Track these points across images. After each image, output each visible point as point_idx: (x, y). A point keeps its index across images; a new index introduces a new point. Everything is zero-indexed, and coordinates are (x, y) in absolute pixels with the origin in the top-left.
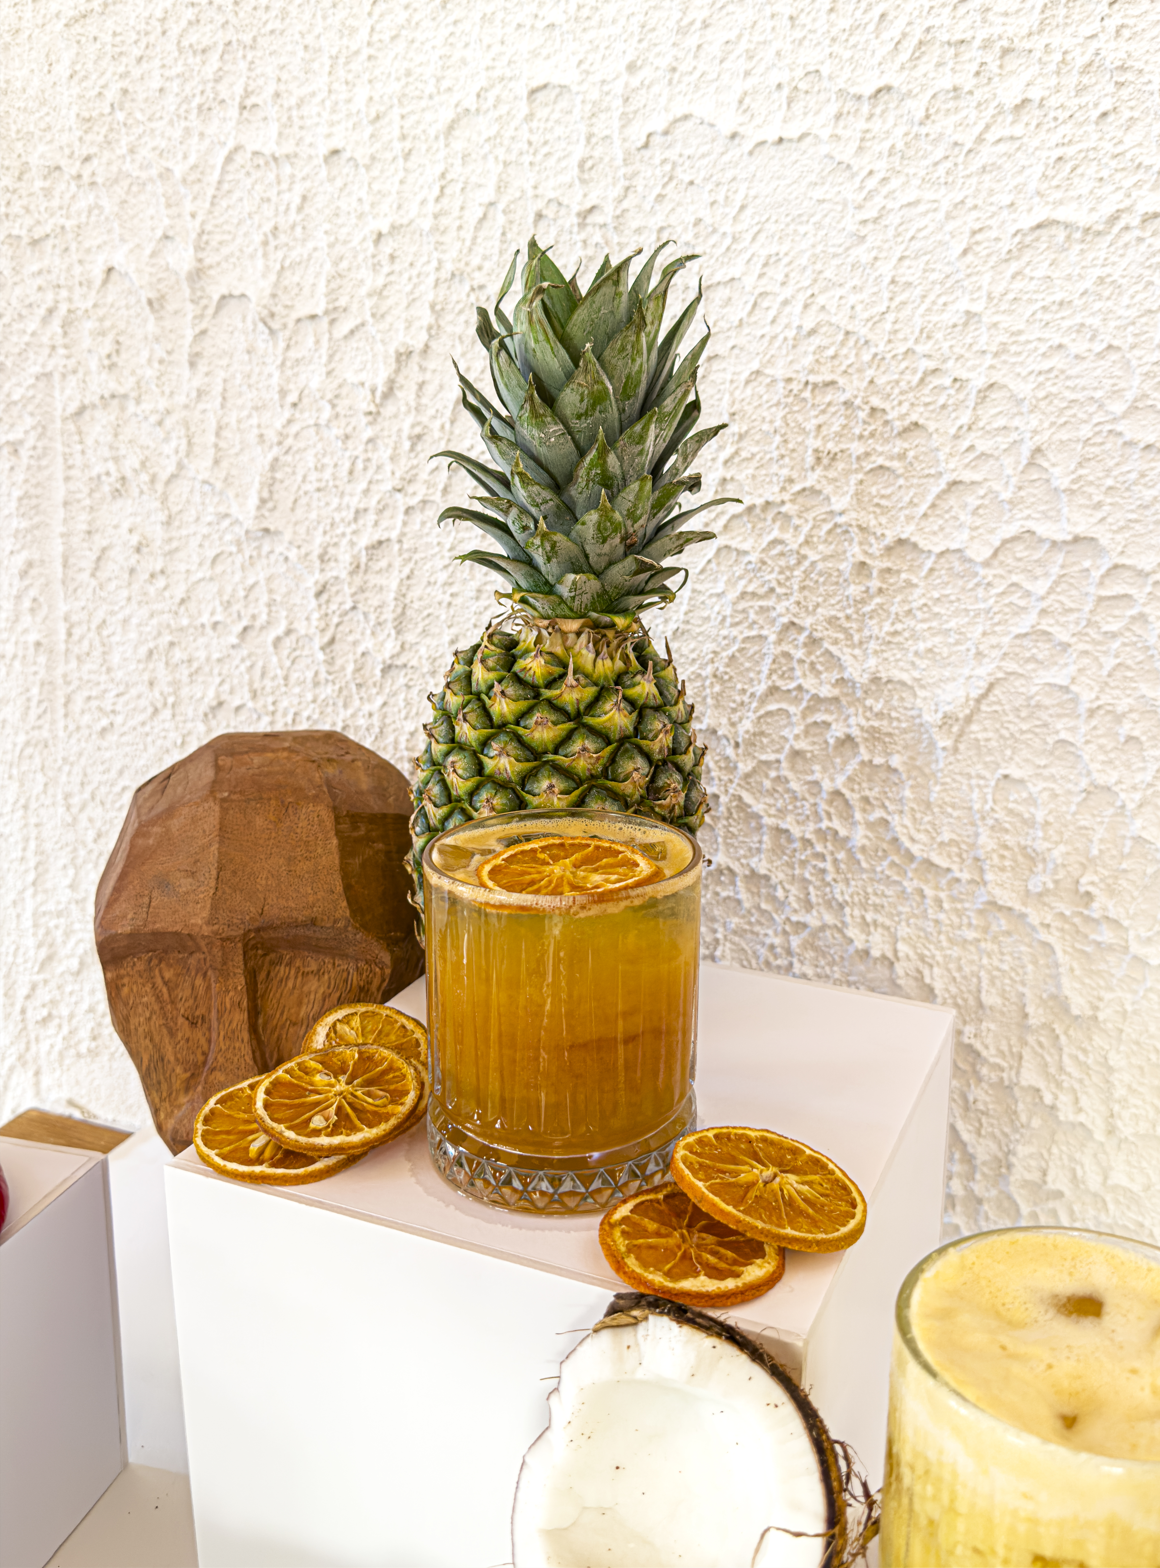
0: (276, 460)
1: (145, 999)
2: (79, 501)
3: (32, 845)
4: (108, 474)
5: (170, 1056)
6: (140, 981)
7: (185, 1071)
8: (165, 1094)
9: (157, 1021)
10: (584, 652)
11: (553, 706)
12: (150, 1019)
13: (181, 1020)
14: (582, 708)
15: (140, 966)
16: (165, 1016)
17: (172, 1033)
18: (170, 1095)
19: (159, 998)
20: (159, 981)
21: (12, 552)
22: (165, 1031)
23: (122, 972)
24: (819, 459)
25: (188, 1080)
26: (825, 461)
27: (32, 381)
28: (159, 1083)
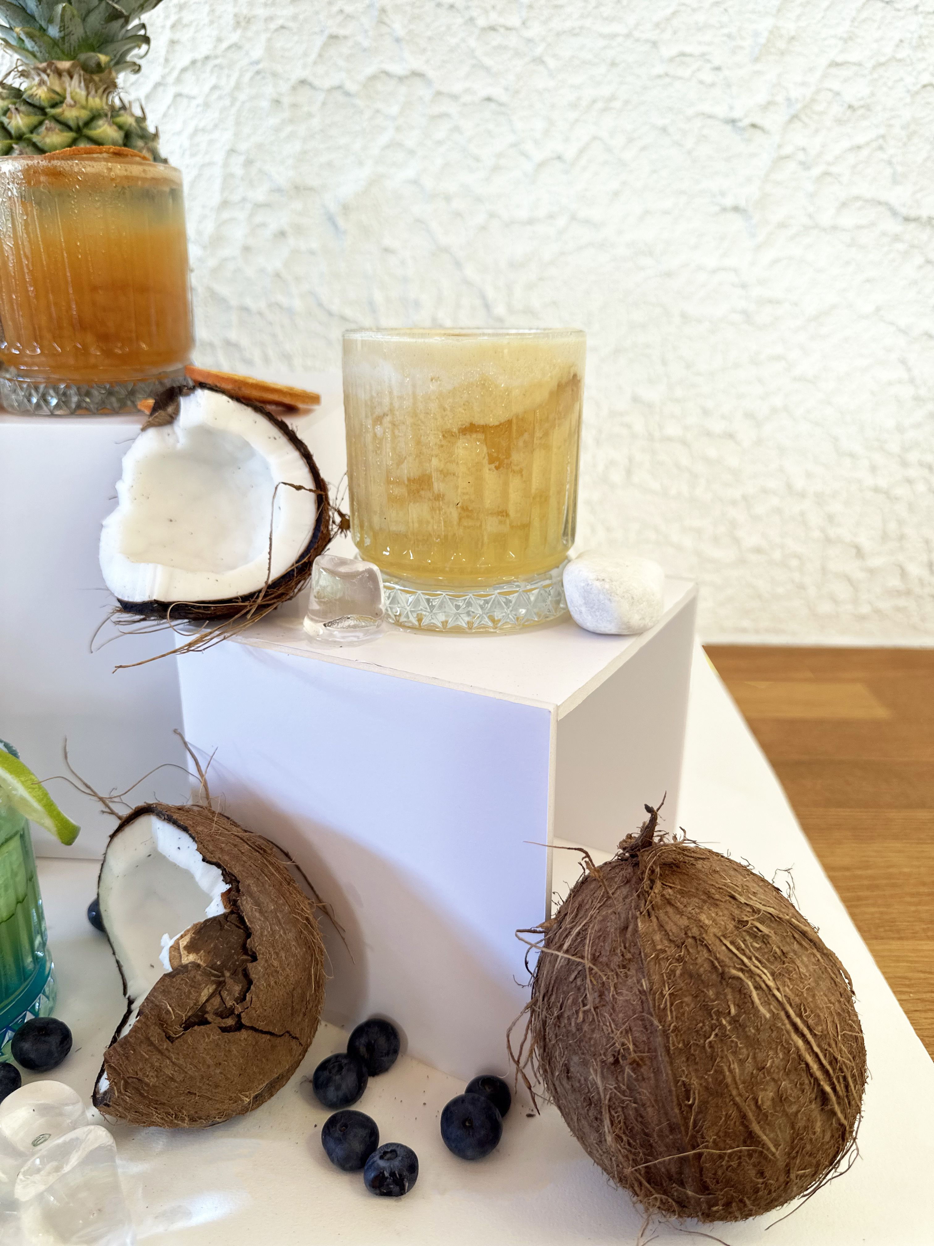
10: (78, 90)
11: (57, 120)
14: (81, 124)
24: (238, 23)
26: (243, 24)
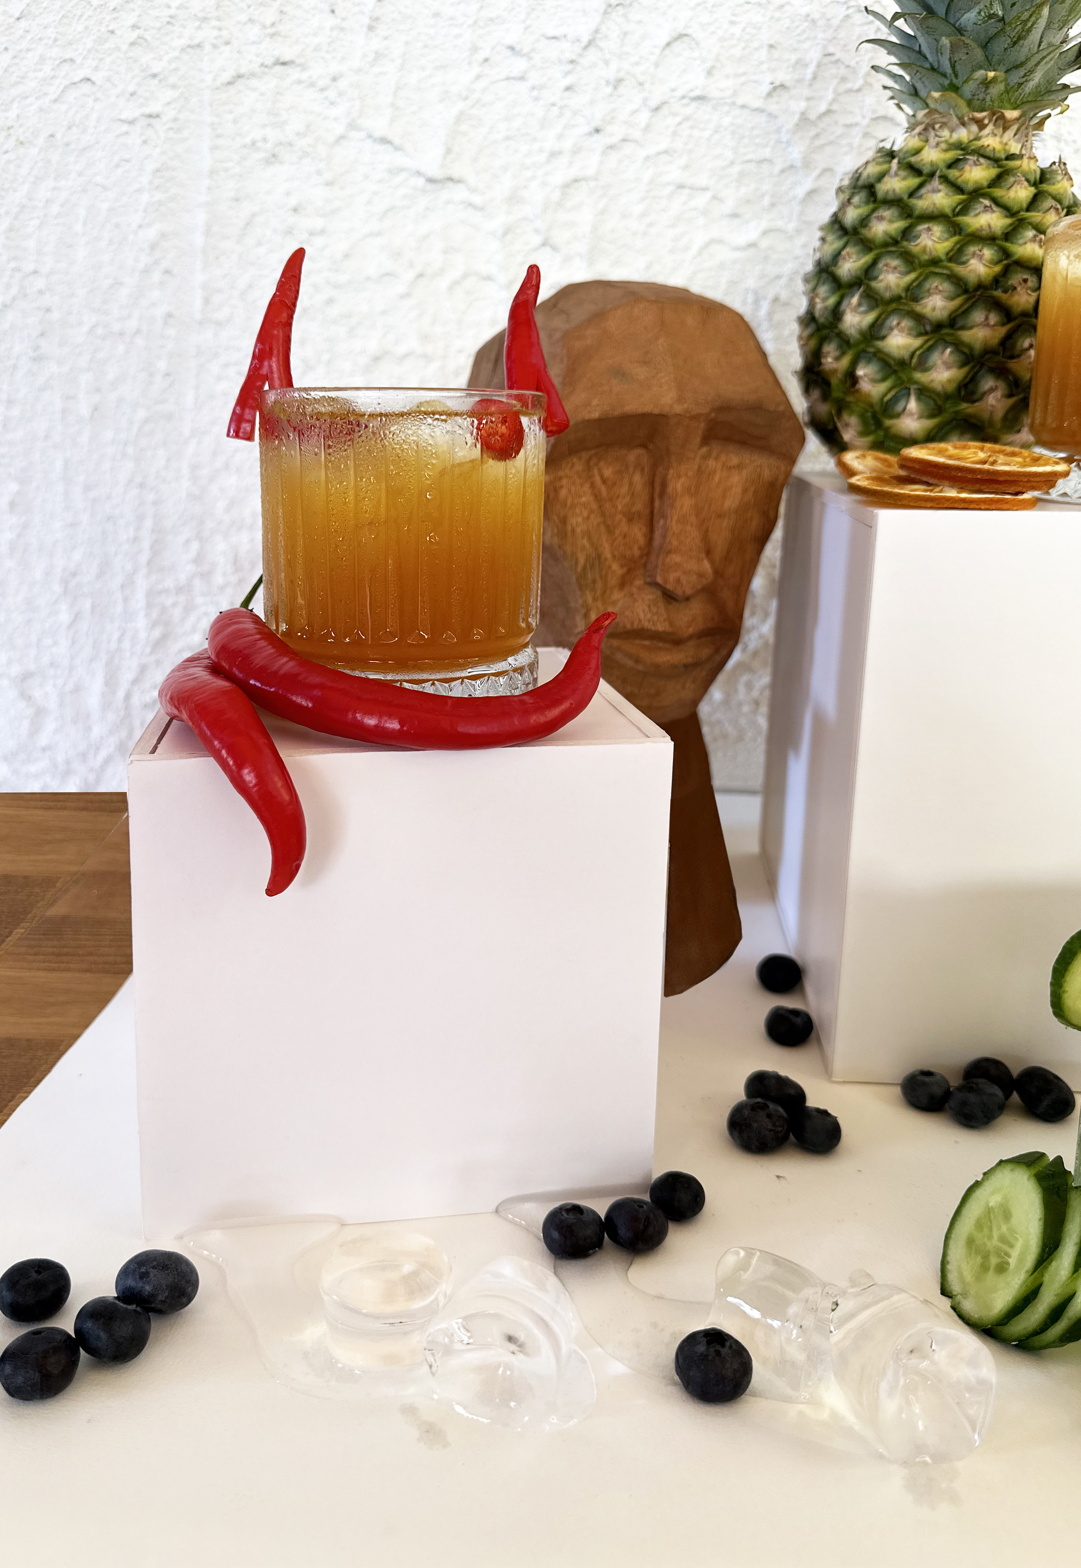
0: (462, 113)
1: (584, 499)
2: (226, 170)
3: (148, 523)
4: (265, 140)
5: (607, 554)
6: (578, 481)
7: (622, 566)
8: (599, 593)
9: (595, 520)
12: (588, 518)
13: (619, 517)
15: (579, 466)
16: (603, 514)
17: (610, 531)
18: (604, 592)
19: (597, 497)
20: (598, 479)
21: (140, 227)
22: (603, 528)
23: (561, 473)
25: (623, 577)
27: (176, 53)
28: (594, 582)
